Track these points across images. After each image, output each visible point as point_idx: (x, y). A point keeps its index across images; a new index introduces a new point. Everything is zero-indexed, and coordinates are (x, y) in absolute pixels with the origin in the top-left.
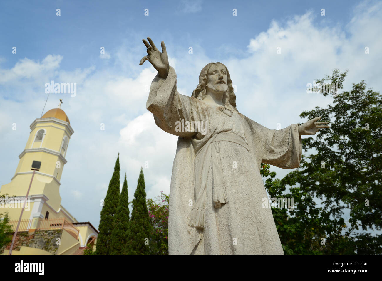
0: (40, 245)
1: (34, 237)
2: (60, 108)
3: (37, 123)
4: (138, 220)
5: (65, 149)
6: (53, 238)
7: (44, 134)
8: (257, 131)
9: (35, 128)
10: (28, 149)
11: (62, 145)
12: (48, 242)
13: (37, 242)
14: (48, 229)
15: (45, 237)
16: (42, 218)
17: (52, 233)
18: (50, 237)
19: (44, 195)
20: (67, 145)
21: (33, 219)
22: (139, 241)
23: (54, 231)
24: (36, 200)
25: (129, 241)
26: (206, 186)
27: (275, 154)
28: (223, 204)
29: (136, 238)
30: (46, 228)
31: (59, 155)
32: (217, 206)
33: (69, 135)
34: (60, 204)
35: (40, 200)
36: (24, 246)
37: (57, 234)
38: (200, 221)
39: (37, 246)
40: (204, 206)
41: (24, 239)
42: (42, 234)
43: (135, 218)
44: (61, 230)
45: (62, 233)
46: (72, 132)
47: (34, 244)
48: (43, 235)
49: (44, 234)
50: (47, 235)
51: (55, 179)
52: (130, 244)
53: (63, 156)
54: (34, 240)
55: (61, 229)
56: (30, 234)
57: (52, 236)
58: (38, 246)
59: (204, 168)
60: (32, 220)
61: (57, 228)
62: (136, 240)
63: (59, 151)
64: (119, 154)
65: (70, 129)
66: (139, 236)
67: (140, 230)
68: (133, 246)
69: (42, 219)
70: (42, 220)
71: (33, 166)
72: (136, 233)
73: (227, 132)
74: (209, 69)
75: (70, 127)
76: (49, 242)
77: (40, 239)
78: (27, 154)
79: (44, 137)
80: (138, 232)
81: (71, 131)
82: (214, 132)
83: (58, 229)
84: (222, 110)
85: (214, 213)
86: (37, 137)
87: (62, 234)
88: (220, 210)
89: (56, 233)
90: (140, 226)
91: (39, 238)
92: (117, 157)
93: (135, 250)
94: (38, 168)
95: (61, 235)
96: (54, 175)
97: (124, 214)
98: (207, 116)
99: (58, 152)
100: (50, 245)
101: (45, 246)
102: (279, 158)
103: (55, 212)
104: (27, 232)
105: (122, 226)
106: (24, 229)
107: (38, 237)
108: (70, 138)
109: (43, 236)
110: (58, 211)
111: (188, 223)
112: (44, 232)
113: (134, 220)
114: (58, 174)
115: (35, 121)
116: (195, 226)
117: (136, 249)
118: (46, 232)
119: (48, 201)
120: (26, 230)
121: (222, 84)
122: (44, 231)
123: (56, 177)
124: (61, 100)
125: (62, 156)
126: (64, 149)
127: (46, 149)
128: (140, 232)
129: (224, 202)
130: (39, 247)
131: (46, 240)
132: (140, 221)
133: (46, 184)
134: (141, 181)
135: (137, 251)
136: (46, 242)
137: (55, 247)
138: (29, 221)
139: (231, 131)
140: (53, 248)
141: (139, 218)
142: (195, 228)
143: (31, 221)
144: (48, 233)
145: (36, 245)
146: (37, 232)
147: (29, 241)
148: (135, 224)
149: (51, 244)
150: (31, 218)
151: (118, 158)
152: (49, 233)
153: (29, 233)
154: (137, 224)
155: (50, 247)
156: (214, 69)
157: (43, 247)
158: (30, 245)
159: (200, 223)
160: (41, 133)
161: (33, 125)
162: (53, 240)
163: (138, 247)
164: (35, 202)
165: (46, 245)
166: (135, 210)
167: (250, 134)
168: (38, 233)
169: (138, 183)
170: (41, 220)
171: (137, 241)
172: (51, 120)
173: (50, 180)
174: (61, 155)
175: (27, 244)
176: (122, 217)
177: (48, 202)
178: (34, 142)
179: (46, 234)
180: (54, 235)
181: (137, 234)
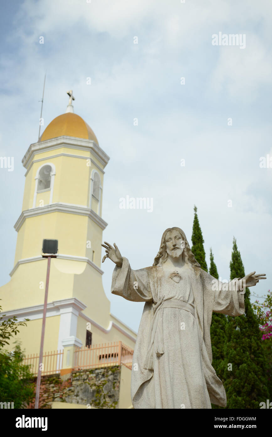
0: (85, 399)
1: (71, 385)
2: (72, 112)
3: (34, 152)
4: (238, 340)
5: (99, 200)
6: (105, 384)
7: (52, 173)
8: (207, 287)
9: (33, 163)
10: (28, 211)
11: (91, 192)
12: (98, 391)
13: (78, 392)
14: (94, 367)
15: (91, 383)
16: (80, 346)
17: (102, 374)
18: (100, 382)
19: (75, 299)
20: (101, 189)
21: (63, 350)
22: (244, 380)
23: (106, 370)
24: (62, 311)
25: (228, 380)
26: (153, 343)
27: (222, 306)
28: (162, 354)
29: (240, 374)
30: (89, 366)
31: (89, 213)
32: (159, 356)
33: (101, 167)
34: (110, 313)
35: (70, 309)
36: (58, 401)
37: (111, 374)
38: (150, 366)
39: (80, 401)
40: (152, 356)
41: (55, 389)
42: (85, 377)
43: (232, 337)
44: (118, 367)
45: (120, 373)
46: (106, 160)
47: (75, 397)
48: (86, 379)
49: (88, 376)
50: (95, 379)
51: (89, 263)
52: (230, 385)
53: (98, 213)
54: (72, 388)
55: (117, 364)
56: (64, 378)
57: (103, 379)
58: (82, 399)
59: (153, 330)
60: (62, 352)
61: (111, 363)
62: (239, 378)
63: (88, 205)
64: (195, 209)
65: (100, 154)
66: (244, 369)
67: (245, 359)
68: (234, 388)
69: (80, 348)
70: (81, 350)
71: (45, 250)
72: (238, 365)
73: (171, 300)
74: (165, 238)
75: (99, 149)
76: (100, 391)
77: (82, 387)
78: (28, 221)
79: (53, 180)
80: (242, 363)
81: (104, 158)
82: (163, 299)
83: (112, 365)
84: (172, 278)
85: (157, 360)
86: (40, 182)
87: (122, 374)
88: (161, 358)
89: (110, 372)
90: (244, 352)
91: (81, 385)
92: (194, 216)
93: (240, 396)
94: (54, 253)
95: (120, 376)
96: (86, 256)
97: (218, 330)
98: (159, 286)
99: (85, 207)
100: (103, 398)
101: (94, 399)
102: (224, 309)
103: (104, 331)
104: (58, 376)
105: (218, 352)
106: (52, 370)
107: (79, 383)
108: (103, 173)
109: (87, 381)
110: (109, 328)
111: (143, 367)
112: (88, 373)
113: (231, 341)
114: (94, 252)
115: (29, 151)
116: (147, 368)
117: (242, 394)
118: (92, 372)
119: (86, 309)
120: (56, 371)
121: (176, 250)
122: (87, 371)
123: (91, 261)
124: (71, 93)
125: (96, 215)
126: (97, 198)
127: (61, 206)
128: (245, 363)
129: (162, 353)
130: (84, 401)
131: (94, 388)
132: (243, 343)
133: (76, 276)
134: (235, 267)
135: (243, 396)
136: (94, 391)
137: (112, 399)
138: (57, 354)
139: (174, 298)
140: (109, 403)
141: (241, 336)
142: (147, 370)
143: (60, 354)
144: (94, 375)
145: (78, 398)
146: (76, 374)
147: (65, 391)
148: (235, 349)
149: (103, 394)
150: (60, 348)
151: (196, 218)
152: (97, 375)
153: (61, 377)
154: (239, 348)
155: (104, 400)
156: (169, 237)
157: (91, 401)
158: (67, 399)
159: (150, 367)
160: (46, 173)
161: (27, 158)
162: (106, 387)
163: (244, 390)
164: (62, 315)
165: (96, 397)
166: (232, 323)
167: (200, 291)
168: (78, 376)
169: (231, 271)
170: (78, 350)
171: (241, 379)
172: (59, 142)
173: (81, 268)
174: (92, 212)
175: (61, 398)
176: (215, 335)
177: (85, 312)
178: (35, 194)
179: (91, 377)
180: (107, 376)
181: (240, 366)
